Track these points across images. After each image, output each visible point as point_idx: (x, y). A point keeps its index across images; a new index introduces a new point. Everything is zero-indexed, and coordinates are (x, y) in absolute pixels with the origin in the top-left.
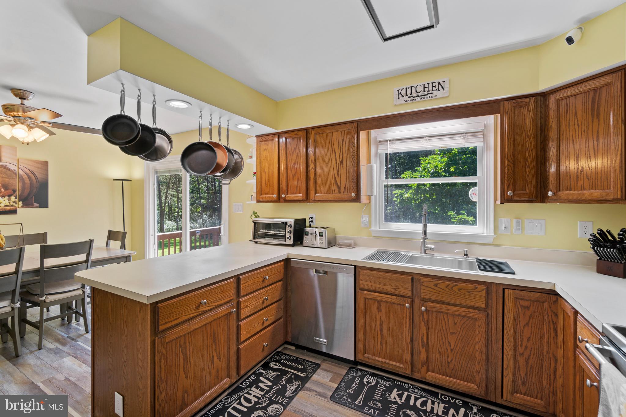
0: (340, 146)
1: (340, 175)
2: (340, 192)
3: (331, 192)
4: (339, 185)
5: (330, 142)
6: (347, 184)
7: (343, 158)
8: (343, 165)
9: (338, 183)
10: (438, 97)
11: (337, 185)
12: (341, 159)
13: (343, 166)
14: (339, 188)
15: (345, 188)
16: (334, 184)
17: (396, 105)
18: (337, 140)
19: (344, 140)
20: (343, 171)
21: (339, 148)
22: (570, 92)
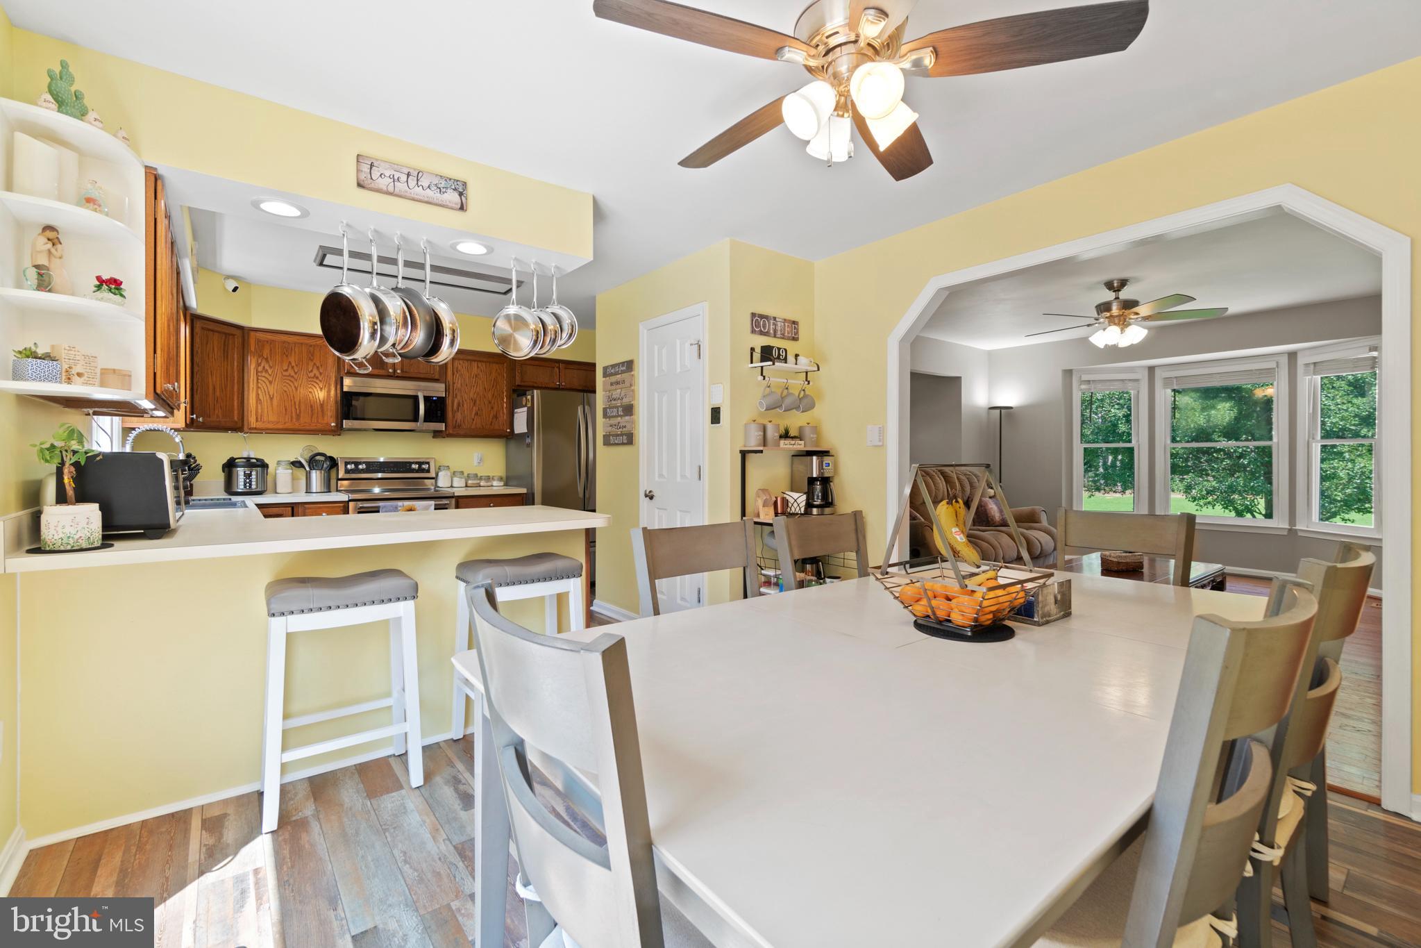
22: (212, 326)
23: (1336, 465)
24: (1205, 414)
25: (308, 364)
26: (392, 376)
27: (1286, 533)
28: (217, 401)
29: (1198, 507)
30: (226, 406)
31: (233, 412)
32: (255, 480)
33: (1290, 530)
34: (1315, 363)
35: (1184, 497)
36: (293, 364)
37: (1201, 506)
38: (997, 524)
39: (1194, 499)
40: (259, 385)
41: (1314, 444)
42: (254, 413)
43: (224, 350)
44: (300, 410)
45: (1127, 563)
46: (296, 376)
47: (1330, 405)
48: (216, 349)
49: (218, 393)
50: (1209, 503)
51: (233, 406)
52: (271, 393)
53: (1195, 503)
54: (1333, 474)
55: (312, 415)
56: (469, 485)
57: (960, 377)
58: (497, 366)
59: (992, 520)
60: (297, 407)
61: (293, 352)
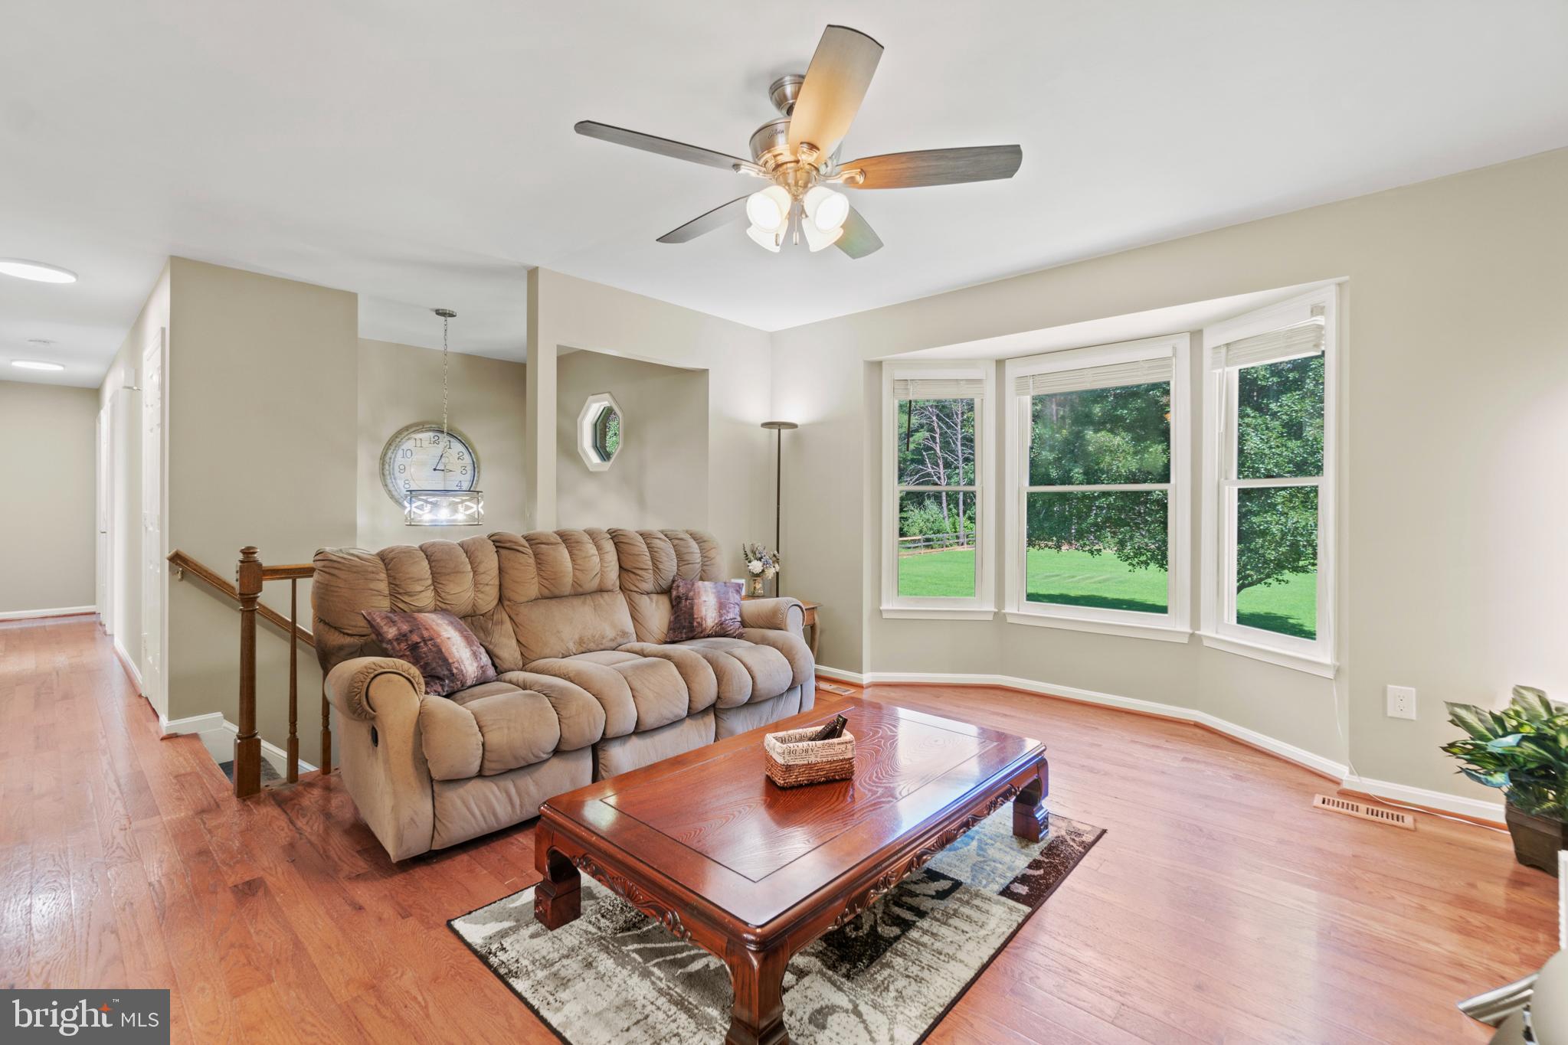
23: (1269, 519)
24: (1138, 457)
27: (1185, 640)
29: (1131, 568)
33: (1192, 635)
34: (1228, 345)
35: (1117, 555)
37: (1134, 565)
38: (708, 632)
39: (1128, 558)
41: (1227, 488)
45: (809, 766)
47: (1264, 449)
50: (1142, 562)
53: (1128, 562)
54: (1267, 529)
57: (707, 370)
59: (700, 625)
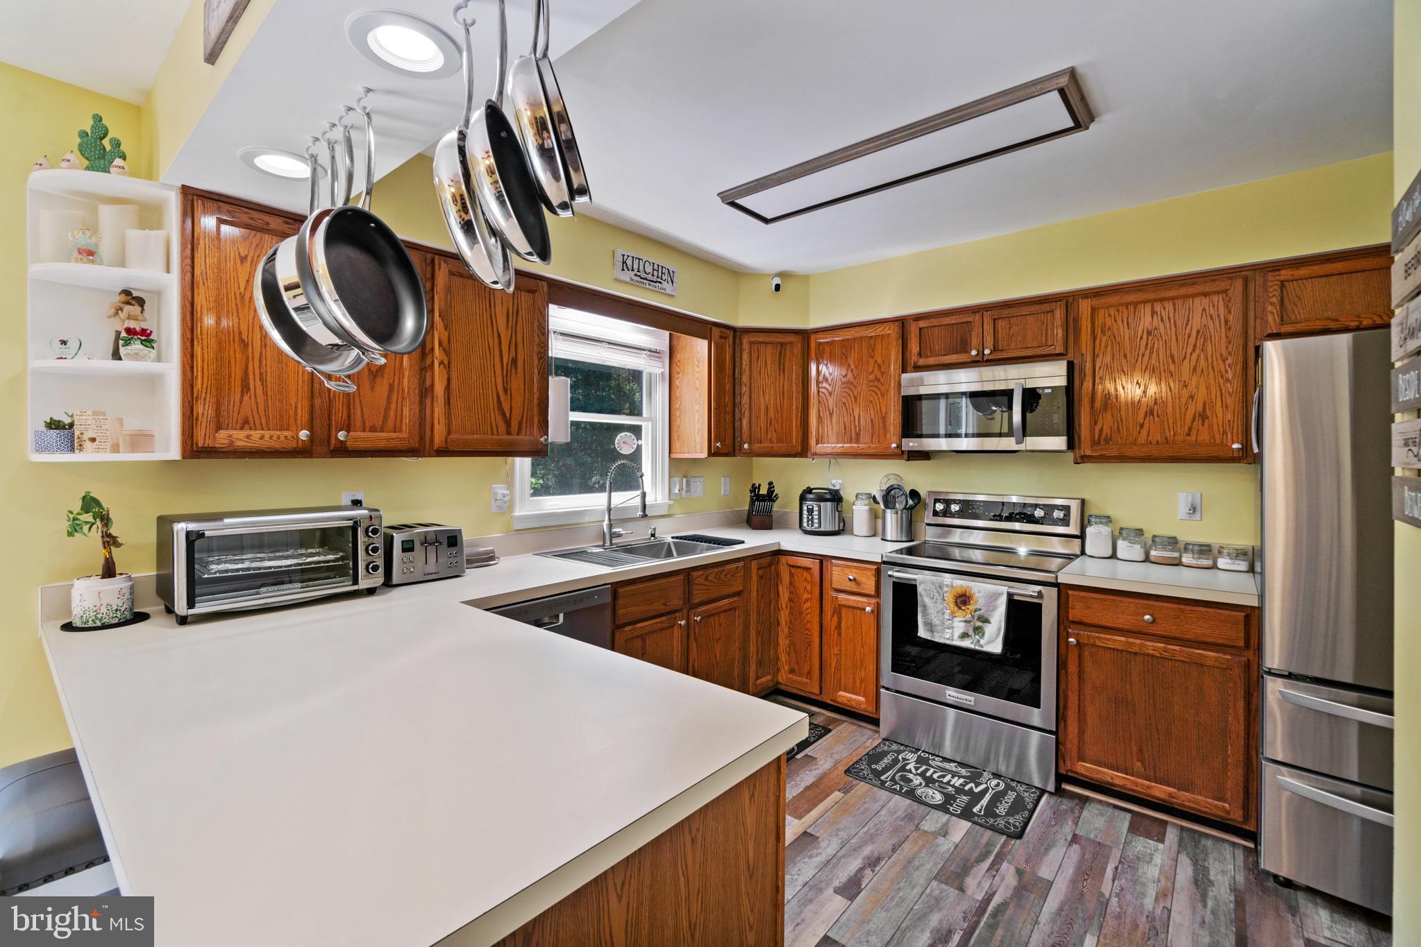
0: (510, 323)
1: (509, 392)
2: (509, 433)
3: (490, 431)
4: (508, 415)
5: (488, 307)
6: (525, 414)
7: (516, 353)
8: (516, 368)
9: (506, 411)
10: (667, 292)
11: (504, 414)
12: (513, 354)
13: (516, 373)
14: (508, 423)
15: (520, 423)
16: (497, 412)
17: (617, 280)
18: (505, 308)
19: (520, 313)
20: (517, 383)
21: (507, 328)
22: (762, 338)
25: (868, 363)
26: (979, 361)
28: (771, 423)
30: (782, 427)
31: (791, 435)
32: (817, 517)
36: (852, 367)
40: (821, 399)
42: (814, 434)
43: (780, 364)
44: (860, 428)
46: (855, 383)
48: (769, 363)
49: (771, 414)
51: (791, 429)
52: (831, 408)
55: (873, 433)
56: (1152, 559)
58: (1205, 302)
60: (857, 423)
61: (853, 351)
